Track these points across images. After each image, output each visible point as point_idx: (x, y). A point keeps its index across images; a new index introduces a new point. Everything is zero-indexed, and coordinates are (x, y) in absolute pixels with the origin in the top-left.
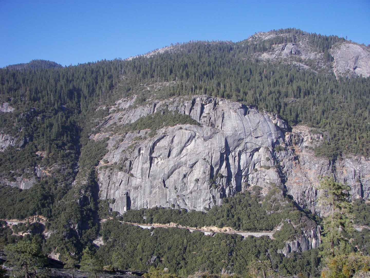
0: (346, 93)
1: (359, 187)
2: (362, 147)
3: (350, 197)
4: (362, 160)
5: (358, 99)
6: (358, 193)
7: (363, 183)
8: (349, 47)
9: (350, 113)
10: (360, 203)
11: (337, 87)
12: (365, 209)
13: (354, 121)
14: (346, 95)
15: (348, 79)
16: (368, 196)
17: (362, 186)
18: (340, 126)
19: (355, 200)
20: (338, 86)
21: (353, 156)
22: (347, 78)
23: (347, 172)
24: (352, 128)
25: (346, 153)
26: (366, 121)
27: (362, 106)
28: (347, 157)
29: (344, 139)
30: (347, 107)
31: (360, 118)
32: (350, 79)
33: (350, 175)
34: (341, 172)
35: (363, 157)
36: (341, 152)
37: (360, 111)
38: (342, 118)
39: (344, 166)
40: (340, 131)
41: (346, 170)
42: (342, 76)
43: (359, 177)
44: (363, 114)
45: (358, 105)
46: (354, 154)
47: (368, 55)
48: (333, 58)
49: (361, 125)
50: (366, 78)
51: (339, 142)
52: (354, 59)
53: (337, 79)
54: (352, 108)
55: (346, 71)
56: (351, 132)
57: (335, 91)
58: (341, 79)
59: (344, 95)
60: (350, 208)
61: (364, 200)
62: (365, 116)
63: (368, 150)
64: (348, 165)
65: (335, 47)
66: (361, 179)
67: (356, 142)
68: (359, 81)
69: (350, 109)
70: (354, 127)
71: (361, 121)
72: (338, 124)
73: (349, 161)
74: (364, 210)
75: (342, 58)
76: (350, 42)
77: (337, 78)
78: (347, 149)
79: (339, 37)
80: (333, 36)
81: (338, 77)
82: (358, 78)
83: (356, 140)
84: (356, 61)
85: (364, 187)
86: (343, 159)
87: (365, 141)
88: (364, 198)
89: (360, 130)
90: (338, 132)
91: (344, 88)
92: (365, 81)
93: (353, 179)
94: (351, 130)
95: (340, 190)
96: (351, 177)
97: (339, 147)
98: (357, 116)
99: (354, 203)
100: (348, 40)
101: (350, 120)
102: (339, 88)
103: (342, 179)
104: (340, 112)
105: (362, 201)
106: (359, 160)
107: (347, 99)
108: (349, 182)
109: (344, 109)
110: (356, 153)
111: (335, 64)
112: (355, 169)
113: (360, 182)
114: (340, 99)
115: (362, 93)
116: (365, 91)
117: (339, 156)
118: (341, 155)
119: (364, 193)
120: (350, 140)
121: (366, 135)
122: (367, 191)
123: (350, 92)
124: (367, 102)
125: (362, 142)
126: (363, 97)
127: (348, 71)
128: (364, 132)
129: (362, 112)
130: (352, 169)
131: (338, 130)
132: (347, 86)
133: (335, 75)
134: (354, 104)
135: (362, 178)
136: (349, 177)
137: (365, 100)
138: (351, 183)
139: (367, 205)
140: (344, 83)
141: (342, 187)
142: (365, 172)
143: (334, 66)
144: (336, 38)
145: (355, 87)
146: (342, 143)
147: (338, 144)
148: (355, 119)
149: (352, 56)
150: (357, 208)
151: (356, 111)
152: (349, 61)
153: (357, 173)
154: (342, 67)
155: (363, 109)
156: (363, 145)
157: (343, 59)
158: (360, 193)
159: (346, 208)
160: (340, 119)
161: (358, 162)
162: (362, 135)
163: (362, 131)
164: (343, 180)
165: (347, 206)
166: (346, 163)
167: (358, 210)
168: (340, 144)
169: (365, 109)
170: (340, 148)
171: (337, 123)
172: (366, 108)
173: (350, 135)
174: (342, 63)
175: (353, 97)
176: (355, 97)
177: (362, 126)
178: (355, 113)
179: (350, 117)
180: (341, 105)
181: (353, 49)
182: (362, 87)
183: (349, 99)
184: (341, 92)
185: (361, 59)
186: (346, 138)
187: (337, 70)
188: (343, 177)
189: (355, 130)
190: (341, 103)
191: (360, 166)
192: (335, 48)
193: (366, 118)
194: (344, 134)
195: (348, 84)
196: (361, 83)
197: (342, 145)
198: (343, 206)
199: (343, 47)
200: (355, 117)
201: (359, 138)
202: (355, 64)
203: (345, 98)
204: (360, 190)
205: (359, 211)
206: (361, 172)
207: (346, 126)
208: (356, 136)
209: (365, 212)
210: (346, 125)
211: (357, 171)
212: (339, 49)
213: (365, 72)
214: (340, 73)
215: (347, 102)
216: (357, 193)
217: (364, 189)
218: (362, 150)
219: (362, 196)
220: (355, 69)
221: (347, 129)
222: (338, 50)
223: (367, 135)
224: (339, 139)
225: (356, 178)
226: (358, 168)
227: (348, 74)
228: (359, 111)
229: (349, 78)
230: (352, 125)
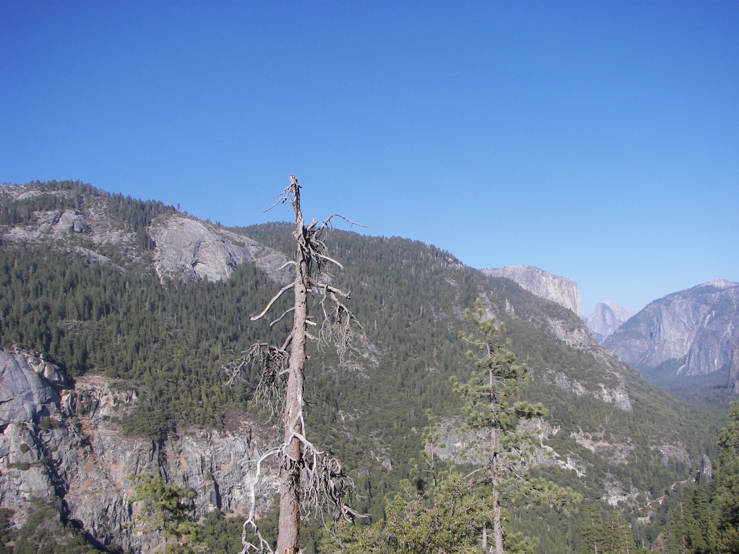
0: (180, 309)
1: (213, 489)
2: (213, 411)
3: (197, 509)
4: (214, 436)
5: (202, 321)
6: (211, 501)
7: (219, 480)
8: (182, 224)
9: (188, 349)
10: (217, 520)
11: (162, 298)
12: (226, 530)
13: (195, 363)
14: (179, 314)
15: (183, 284)
16: (229, 505)
17: (217, 486)
18: (170, 374)
19: (206, 516)
20: (164, 297)
21: (197, 431)
22: (181, 282)
23: (188, 462)
24: (193, 376)
25: (184, 425)
26: (217, 362)
27: (210, 334)
28: (186, 434)
29: (178, 398)
30: (182, 336)
31: (206, 357)
32: (185, 284)
33: (194, 466)
34: (176, 463)
35: (215, 432)
36: (174, 424)
37: (207, 344)
38: (173, 358)
39: (181, 451)
40: (170, 384)
41: (186, 459)
42: (172, 278)
43: (211, 469)
44: (211, 350)
45: (202, 332)
46: (199, 426)
47: (217, 240)
48: (154, 243)
49: (208, 370)
50: (214, 282)
51: (169, 405)
52: (192, 246)
53: (162, 284)
54: (192, 339)
55: (178, 268)
56: (192, 385)
57: (158, 306)
58: (169, 283)
59: (175, 314)
60: (197, 532)
61: (222, 513)
62: (216, 354)
63: (223, 417)
64: (189, 449)
65: (159, 222)
66: (215, 474)
67: (201, 402)
68: (202, 288)
69: (188, 339)
70: (197, 374)
71: (209, 363)
72: (166, 371)
73: (189, 439)
74: (224, 532)
75: (171, 243)
76: (185, 215)
77: (162, 282)
78: (184, 417)
79: (166, 204)
80: (154, 201)
81: (164, 279)
82: (200, 283)
83: (200, 399)
84: (195, 251)
85: (221, 487)
86: (178, 437)
87: (218, 401)
88: (222, 509)
89: (208, 380)
90: (167, 386)
91: (176, 301)
92: (214, 289)
93: (199, 474)
94: (191, 381)
95: (175, 498)
96: (195, 471)
97: (170, 415)
98: (201, 354)
99: (204, 522)
100: (182, 210)
101: (188, 361)
102: (166, 299)
103: (180, 477)
104: (169, 346)
105: (220, 515)
106: (209, 437)
107: (181, 321)
108: (193, 481)
109: (176, 341)
110: (203, 424)
111: (158, 254)
112: (203, 455)
113: (214, 480)
114: (169, 322)
115: (208, 309)
116: (214, 307)
117: (171, 432)
118: (175, 430)
119: (223, 500)
120: (190, 400)
121: (219, 389)
122: (227, 495)
123: (187, 308)
124: (218, 326)
125: (213, 402)
126: (211, 317)
127: (182, 269)
128: (215, 384)
129: (211, 346)
130: (198, 456)
131: (166, 382)
132: (181, 297)
133: (158, 276)
134: (195, 332)
135: (217, 472)
136: (191, 471)
137: (215, 323)
138: (197, 482)
139: (228, 521)
140: (176, 292)
141: (179, 493)
142: (221, 459)
143: (155, 258)
144: (160, 206)
145: (195, 299)
146: (175, 406)
147: (168, 408)
148: (197, 360)
149: (188, 241)
150: (211, 531)
151: (200, 345)
152: (183, 251)
153: (206, 463)
154: (170, 261)
155: (211, 340)
156: (214, 409)
157: (172, 246)
158: (215, 500)
159: (189, 533)
160: (171, 360)
161: (208, 441)
162: (211, 389)
163: (211, 381)
164: (182, 478)
165: (191, 529)
166: (185, 445)
167: (213, 534)
168: (172, 408)
169: (215, 339)
170: (172, 416)
171: (164, 369)
172: (217, 338)
173: (190, 391)
174: (171, 253)
175: (192, 318)
176: (196, 318)
177: (211, 373)
178: (198, 348)
179: (188, 355)
180: (171, 334)
181: (191, 229)
182: (208, 298)
183: (185, 321)
184: (170, 307)
185: (205, 247)
186: (182, 397)
187: (162, 267)
188: (180, 473)
189: (198, 380)
190: (171, 329)
191: (212, 448)
192: (159, 225)
193: (217, 358)
194: (179, 389)
195: (183, 293)
196: (207, 292)
197: (176, 411)
198: (182, 530)
199: (173, 224)
200: (198, 355)
201: (207, 396)
202: (194, 256)
203: (177, 319)
204: (214, 495)
205: (216, 536)
206: (213, 459)
207: (182, 374)
208: (200, 391)
209: (226, 536)
210: (182, 370)
211: (207, 459)
212: (166, 226)
213: (213, 271)
214: (168, 272)
215: (182, 328)
216: (208, 501)
217: (221, 492)
218: (214, 418)
219: (219, 505)
220: (194, 265)
221: (184, 379)
222: (162, 228)
223: (221, 388)
224: (169, 400)
225: (205, 472)
226: (208, 453)
227: (182, 274)
228: (204, 344)
229: (184, 281)
230: (193, 370)
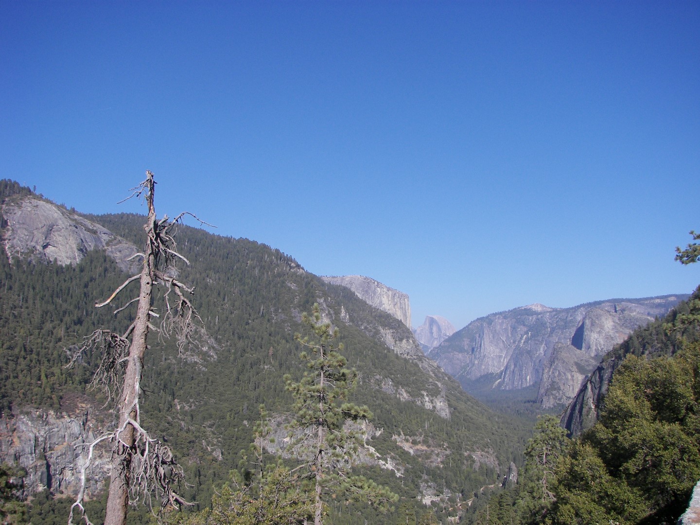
0: (26, 289)
1: (44, 469)
2: (52, 392)
3: (25, 489)
4: (50, 417)
5: (48, 302)
6: (41, 481)
7: (52, 461)
8: (37, 206)
9: (31, 329)
10: (45, 500)
11: (9, 276)
12: (53, 510)
13: (38, 343)
14: (25, 294)
15: (31, 265)
16: (60, 485)
17: (48, 466)
18: (10, 352)
19: (35, 495)
20: (11, 276)
21: (33, 411)
22: (30, 263)
23: (21, 440)
24: (34, 356)
25: (20, 404)
26: (60, 344)
27: (54, 316)
28: (22, 413)
29: (17, 377)
30: (26, 316)
31: (49, 338)
32: (34, 265)
33: (26, 446)
34: (8, 441)
35: (52, 412)
36: (11, 403)
37: (51, 325)
38: (15, 337)
39: (15, 430)
40: (10, 363)
41: (19, 437)
42: (21, 258)
43: (44, 449)
44: (55, 331)
45: (46, 314)
46: (35, 406)
47: (70, 225)
48: (6, 222)
49: (50, 351)
50: (64, 266)
51: (6, 383)
52: (44, 229)
53: (10, 262)
54: (36, 320)
55: (28, 249)
56: (32, 364)
57: (4, 285)
58: (18, 262)
59: (21, 294)
60: (23, 513)
61: (51, 493)
62: (59, 336)
63: (61, 398)
64: (23, 427)
65: (13, 202)
66: (48, 454)
67: (39, 382)
68: (51, 270)
69: (32, 320)
70: (38, 354)
71: (51, 345)
72: (8, 349)
73: (25, 419)
74: (51, 512)
75: (24, 224)
76: (40, 197)
77: (11, 261)
78: (21, 395)
79: (22, 185)
80: (10, 180)
81: (13, 258)
82: (50, 265)
83: (39, 379)
84: (47, 234)
85: (52, 467)
86: (13, 416)
87: (57, 382)
88: (52, 489)
89: (49, 361)
90: (7, 364)
91: (23, 281)
92: (63, 272)
93: (31, 454)
94: (31, 361)
95: (5, 477)
96: (28, 450)
97: (6, 393)
98: (44, 335)
99: (32, 501)
100: (37, 193)
101: (30, 341)
102: (13, 278)
103: (11, 455)
104: (12, 325)
105: (49, 495)
106: (45, 417)
107: (27, 301)
108: (25, 460)
109: (20, 320)
110: (40, 404)
111: (9, 233)
112: (38, 434)
113: (46, 460)
114: (15, 301)
115: (55, 292)
116: (61, 290)
117: (7, 410)
118: (10, 408)
119: (53, 480)
120: (28, 379)
121: (59, 371)
122: (58, 476)
123: (34, 288)
124: (63, 309)
125: (51, 383)
126: (58, 300)
127: (33, 250)
128: (56, 365)
129: (54, 328)
130: (32, 435)
131: (5, 360)
132: (29, 277)
133: (7, 255)
134: (40, 312)
135: (50, 452)
136: (23, 450)
137: (61, 305)
138: (28, 461)
139: (57, 502)
140: (24, 272)
141: (9, 472)
142: (55, 440)
143: (6, 237)
144: (16, 186)
145: (43, 281)
146: (12, 384)
147: (5, 386)
148: (39, 340)
149: (41, 223)
150: (38, 511)
151: (43, 326)
152: (35, 232)
153: (40, 443)
154: (21, 241)
155: (55, 322)
156: (53, 389)
157: (25, 226)
158: (45, 480)
159: (15, 512)
160: (12, 339)
161: (43, 422)
162: (51, 370)
163: (51, 362)
164: (13, 456)
165: (17, 508)
166: (19, 424)
167: (40, 514)
168: (9, 386)
169: (59, 322)
170: (9, 394)
171: (5, 346)
172: (62, 321)
173: (30, 370)
174: (22, 233)
175: (38, 299)
176: (43, 299)
177: (52, 354)
178: (42, 329)
179: (31, 335)
180: (16, 313)
181: (45, 212)
182: (56, 281)
183: (30, 302)
184: (16, 287)
185: (57, 231)
186: (21, 376)
187: (12, 246)
188: (12, 451)
189: (38, 360)
190: (15, 308)
191: (47, 428)
192: (13, 204)
193: (60, 340)
194: (19, 368)
195: (32, 274)
196: (55, 274)
197: (14, 389)
198: (8, 509)
199: (27, 205)
200: (41, 336)
201: (47, 376)
202: (46, 239)
203: (23, 298)
204: (45, 475)
205: (43, 516)
206: (48, 439)
207: (23, 353)
208: (40, 371)
209: (53, 516)
210: (23, 349)
211: (41, 439)
212: (20, 207)
213: (64, 255)
214: (17, 252)
215: (27, 308)
216: (39, 480)
217: (52, 472)
218: (51, 398)
219: (49, 485)
220: (45, 247)
221: (25, 358)
222: (16, 208)
223: (61, 370)
224: (7, 378)
225: (37, 451)
226: (42, 433)
227: (32, 255)
228: (48, 326)
229: (34, 262)
230: (34, 350)
